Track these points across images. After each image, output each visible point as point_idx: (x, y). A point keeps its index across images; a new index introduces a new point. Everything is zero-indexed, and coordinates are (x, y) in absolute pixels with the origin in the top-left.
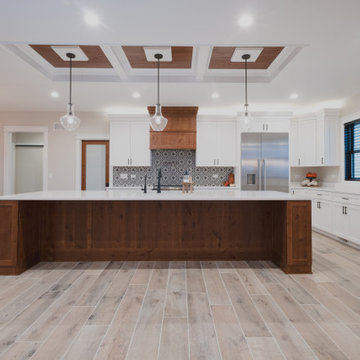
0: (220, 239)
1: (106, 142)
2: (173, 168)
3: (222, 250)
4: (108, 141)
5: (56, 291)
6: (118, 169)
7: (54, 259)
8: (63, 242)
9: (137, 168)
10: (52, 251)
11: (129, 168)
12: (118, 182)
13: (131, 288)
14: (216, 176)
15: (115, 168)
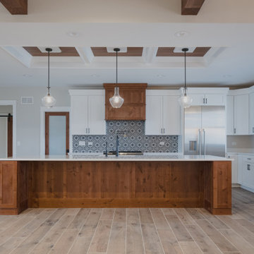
0: (165, 191)
1: (66, 114)
2: (125, 136)
3: (166, 199)
4: (68, 113)
5: (50, 223)
6: (77, 137)
7: (38, 206)
8: (45, 193)
9: (94, 136)
10: (37, 200)
11: (87, 136)
12: (77, 148)
13: (101, 221)
14: (162, 143)
15: (74, 136)
